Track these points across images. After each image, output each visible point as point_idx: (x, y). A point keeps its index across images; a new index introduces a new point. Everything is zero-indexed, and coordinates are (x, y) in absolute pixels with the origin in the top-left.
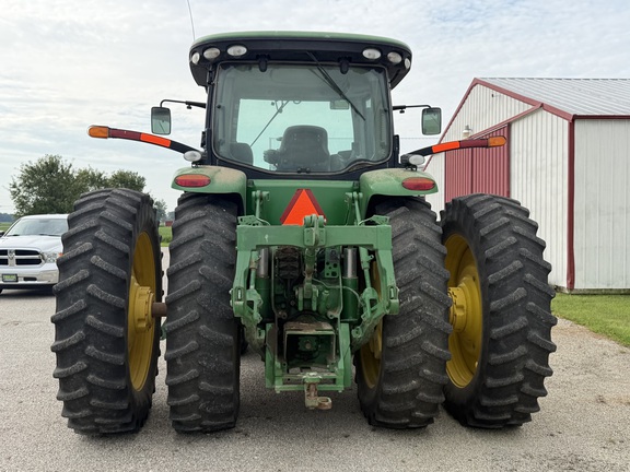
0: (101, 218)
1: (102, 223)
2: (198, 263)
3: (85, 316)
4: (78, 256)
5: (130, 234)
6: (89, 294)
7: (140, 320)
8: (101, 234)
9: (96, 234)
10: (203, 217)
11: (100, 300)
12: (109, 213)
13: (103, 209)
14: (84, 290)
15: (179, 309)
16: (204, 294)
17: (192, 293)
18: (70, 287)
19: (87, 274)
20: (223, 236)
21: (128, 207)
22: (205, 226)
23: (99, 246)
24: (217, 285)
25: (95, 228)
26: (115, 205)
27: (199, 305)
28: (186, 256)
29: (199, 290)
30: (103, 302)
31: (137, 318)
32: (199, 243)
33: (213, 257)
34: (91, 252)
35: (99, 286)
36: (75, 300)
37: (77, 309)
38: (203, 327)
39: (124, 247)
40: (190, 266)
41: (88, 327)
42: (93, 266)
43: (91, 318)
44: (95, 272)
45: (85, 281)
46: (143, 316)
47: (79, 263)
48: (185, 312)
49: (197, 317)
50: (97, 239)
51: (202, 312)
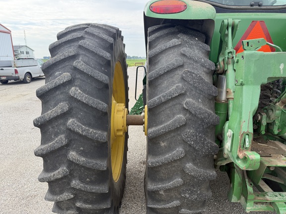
0: (80, 47)
1: (81, 52)
2: (181, 95)
3: (67, 152)
4: (57, 88)
5: (108, 63)
6: (70, 130)
7: (118, 130)
8: (79, 63)
9: (75, 63)
10: (179, 45)
11: (81, 136)
12: (88, 42)
13: (82, 38)
14: (65, 124)
15: (163, 144)
16: (190, 131)
17: (177, 129)
18: (51, 121)
19: (66, 108)
20: (203, 65)
21: (105, 37)
22: (184, 55)
23: (78, 76)
24: (202, 120)
25: (73, 57)
26: (93, 35)
27: (184, 142)
28: (167, 87)
29: (185, 125)
30: (85, 137)
31: (116, 130)
32: (180, 73)
33: (196, 88)
34: (70, 83)
35: (80, 120)
36: (56, 135)
37: (58, 146)
38: (189, 165)
39: (103, 78)
40: (173, 99)
41: (71, 163)
42: (72, 99)
43: (73, 155)
44: (75, 104)
45: (64, 115)
46: (121, 128)
47: (59, 95)
48: (169, 149)
49: (182, 155)
50: (75, 69)
51: (188, 149)
